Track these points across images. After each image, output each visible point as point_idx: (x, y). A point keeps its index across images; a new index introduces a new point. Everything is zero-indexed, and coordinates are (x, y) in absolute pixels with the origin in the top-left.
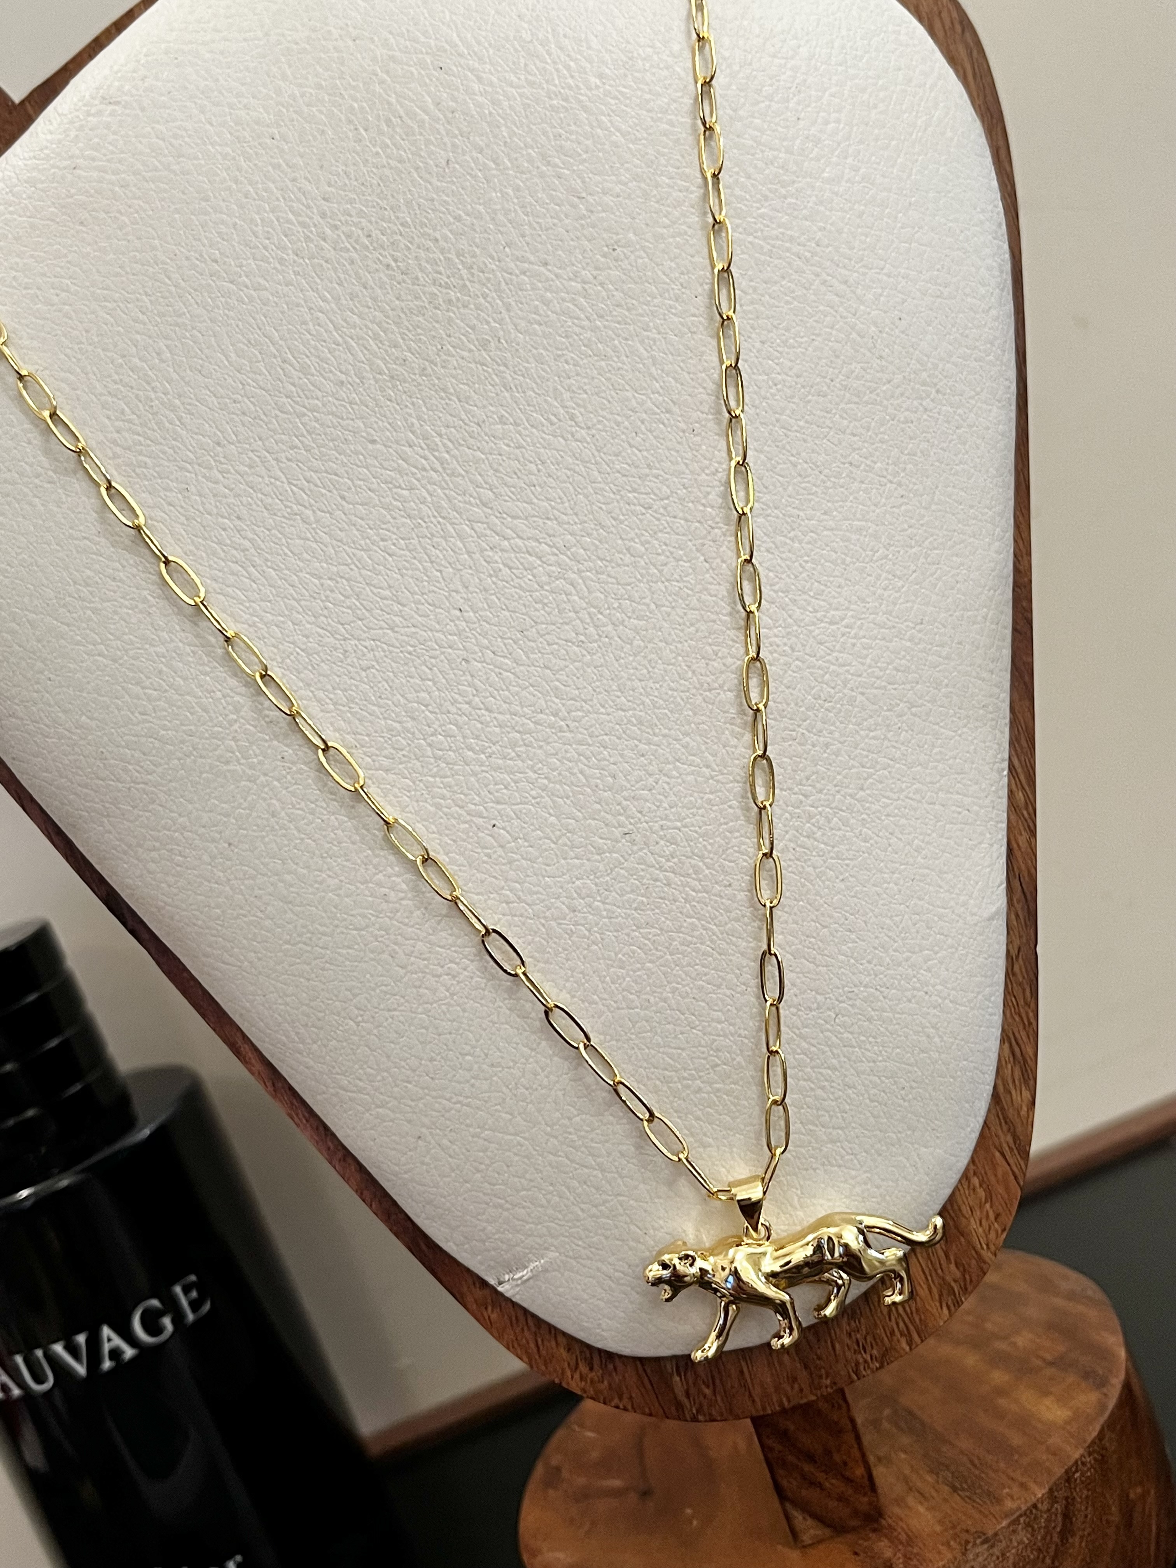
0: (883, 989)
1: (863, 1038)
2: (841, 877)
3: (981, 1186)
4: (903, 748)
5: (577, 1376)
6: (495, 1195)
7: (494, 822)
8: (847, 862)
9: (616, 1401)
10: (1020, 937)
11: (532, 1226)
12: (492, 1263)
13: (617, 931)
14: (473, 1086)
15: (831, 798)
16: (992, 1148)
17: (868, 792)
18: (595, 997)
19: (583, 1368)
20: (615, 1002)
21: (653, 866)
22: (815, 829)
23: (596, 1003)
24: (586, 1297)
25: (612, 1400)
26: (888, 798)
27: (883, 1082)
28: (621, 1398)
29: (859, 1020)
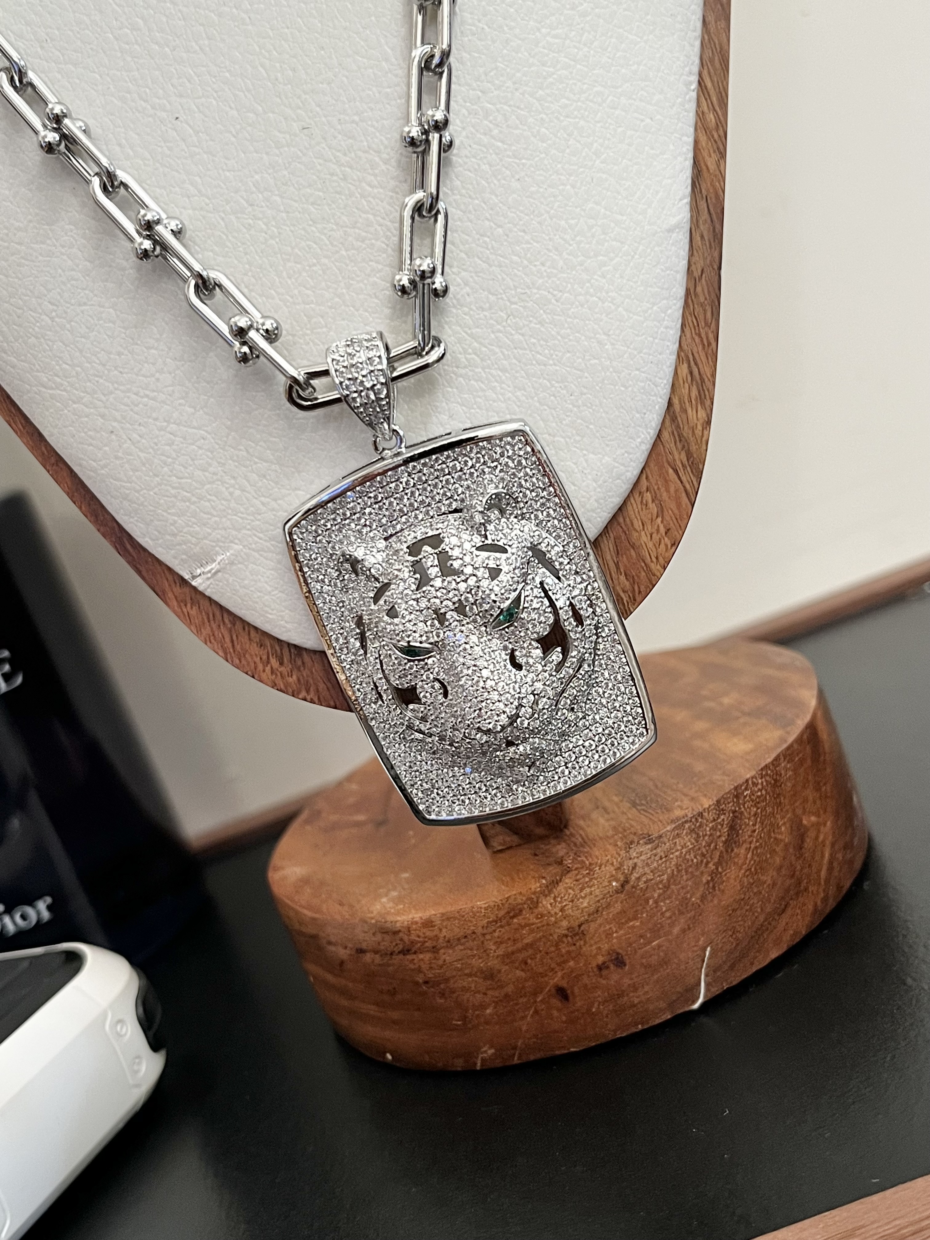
0: (555, 293)
1: (533, 340)
2: (517, 177)
3: (653, 501)
4: (586, 49)
5: (268, 669)
6: (182, 489)
7: (177, 115)
8: (524, 161)
9: (303, 694)
10: (705, 259)
11: (217, 519)
12: (184, 557)
13: (294, 225)
14: (158, 380)
15: (509, 95)
16: (666, 465)
17: (548, 91)
18: (273, 292)
19: (274, 662)
20: (292, 297)
21: (331, 161)
22: (491, 126)
23: (273, 298)
24: (269, 589)
25: (298, 693)
26: (568, 99)
27: (553, 386)
28: (308, 691)
29: (531, 321)
